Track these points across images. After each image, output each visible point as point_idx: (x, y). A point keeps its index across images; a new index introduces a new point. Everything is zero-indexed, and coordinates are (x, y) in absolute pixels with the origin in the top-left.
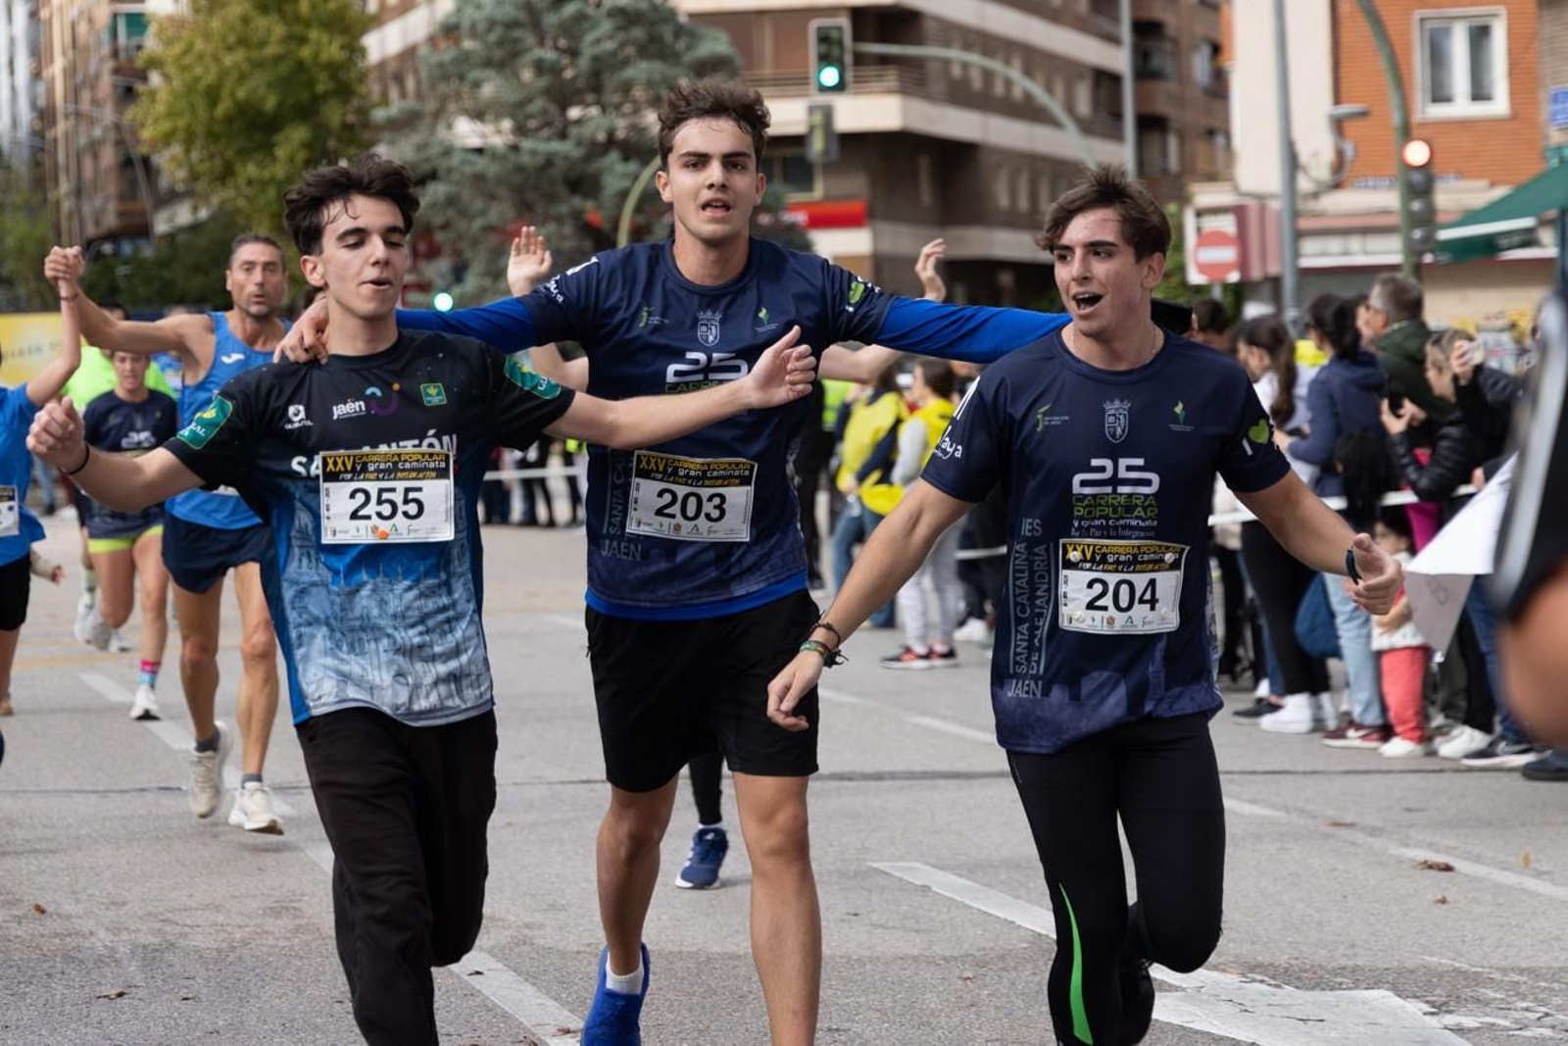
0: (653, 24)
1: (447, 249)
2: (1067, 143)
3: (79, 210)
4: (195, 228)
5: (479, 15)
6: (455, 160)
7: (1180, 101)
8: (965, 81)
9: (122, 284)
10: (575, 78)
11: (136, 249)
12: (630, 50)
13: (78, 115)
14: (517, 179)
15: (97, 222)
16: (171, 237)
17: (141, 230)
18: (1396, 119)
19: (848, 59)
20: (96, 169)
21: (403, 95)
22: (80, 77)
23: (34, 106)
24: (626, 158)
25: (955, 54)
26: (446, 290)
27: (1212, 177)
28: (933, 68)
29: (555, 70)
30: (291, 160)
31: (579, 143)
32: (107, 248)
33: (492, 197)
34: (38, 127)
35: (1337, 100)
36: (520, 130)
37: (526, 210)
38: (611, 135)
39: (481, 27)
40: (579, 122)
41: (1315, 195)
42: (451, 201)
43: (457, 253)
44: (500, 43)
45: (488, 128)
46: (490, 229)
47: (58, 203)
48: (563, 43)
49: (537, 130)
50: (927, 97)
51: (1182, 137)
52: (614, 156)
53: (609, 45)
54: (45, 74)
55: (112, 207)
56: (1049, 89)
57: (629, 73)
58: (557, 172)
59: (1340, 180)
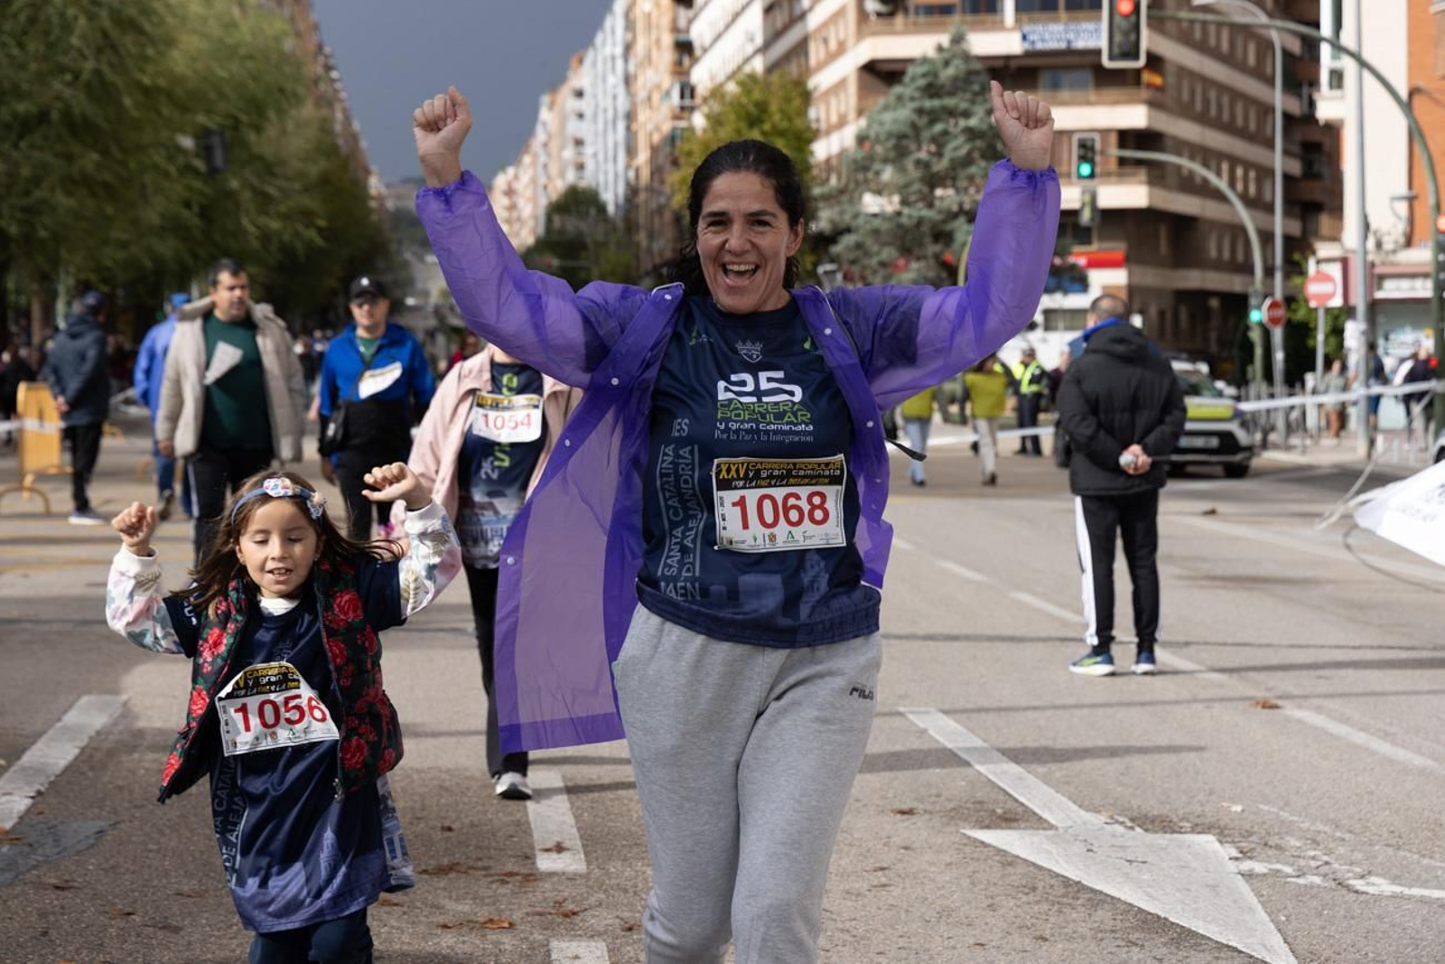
3: (651, 247)
5: (881, 130)
6: (860, 221)
8: (1190, 180)
10: (940, 171)
12: (976, 155)
14: (899, 233)
18: (1431, 200)
19: (1098, 158)
21: (839, 178)
23: (628, 184)
25: (1185, 163)
27: (1335, 238)
28: (1169, 168)
29: (927, 166)
31: (940, 211)
33: (885, 244)
34: (629, 197)
36: (904, 202)
37: (907, 251)
38: (961, 205)
39: (882, 137)
40: (941, 198)
41: (1394, 252)
42: (859, 246)
44: (895, 147)
45: (884, 201)
46: (883, 264)
47: (638, 245)
48: (933, 148)
49: (915, 202)
50: (1166, 187)
51: (1331, 215)
52: (961, 220)
53: (963, 151)
54: (635, 163)
55: (670, 246)
57: (973, 170)
58: (925, 228)
59: (1409, 242)
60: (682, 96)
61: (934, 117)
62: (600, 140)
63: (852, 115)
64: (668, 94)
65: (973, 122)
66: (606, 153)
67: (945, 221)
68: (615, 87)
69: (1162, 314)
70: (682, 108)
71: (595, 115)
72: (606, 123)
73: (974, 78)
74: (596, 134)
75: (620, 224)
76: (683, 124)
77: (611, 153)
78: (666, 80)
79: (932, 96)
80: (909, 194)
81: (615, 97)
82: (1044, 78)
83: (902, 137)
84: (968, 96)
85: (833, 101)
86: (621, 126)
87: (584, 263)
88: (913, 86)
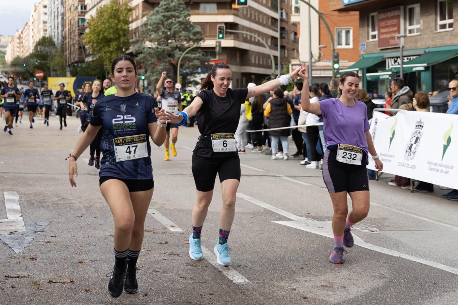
0: (186, 24)
1: (143, 67)
2: (267, 51)
3: (70, 57)
4: (93, 61)
5: (151, 21)
6: (145, 50)
7: (288, 43)
8: (247, 38)
9: (78, 72)
10: (170, 34)
11: (82, 65)
12: (181, 29)
13: (71, 38)
14: (157, 53)
15: (74, 60)
16: (88, 63)
17: (83, 61)
18: (332, 48)
19: (224, 32)
20: (74, 49)
21: (136, 36)
22: (71, 31)
23: (62, 36)
24: (180, 51)
25: (245, 32)
26: (143, 75)
27: (294, 58)
28: (240, 35)
29: (166, 33)
30: (113, 48)
31: (171, 47)
32: (76, 65)
33: (153, 57)
34: (63, 40)
35: (320, 44)
36: (159, 44)
37: (160, 60)
38: (177, 46)
39: (152, 24)
40: (170, 43)
41: (315, 62)
42: (144, 58)
43: (145, 68)
44: (156, 27)
45: (153, 44)
46: (152, 64)
47: (66, 55)
48: (168, 28)
49: (162, 44)
50: (239, 41)
51: (288, 50)
52: (177, 50)
53: (177, 29)
54: (65, 30)
55: (77, 56)
56: (263, 39)
57: (181, 34)
58: (166, 52)
59: (319, 60)
60: (82, 9)
61: (168, 18)
62: (53, 23)
63: (140, 16)
64: (77, 8)
65: (180, 19)
66: (54, 25)
67: (172, 51)
68: (58, 4)
69: (238, 80)
70: (82, 12)
71: (51, 13)
72: (54, 16)
73: (181, 6)
74: (51, 20)
75: (60, 49)
76: (82, 17)
77: (56, 27)
78: (76, 4)
79: (168, 11)
80: (160, 42)
81: (58, 8)
82: (202, 6)
83: (159, 24)
84: (179, 12)
85: (134, 12)
86: (60, 17)
87: (48, 62)
88: (162, 8)
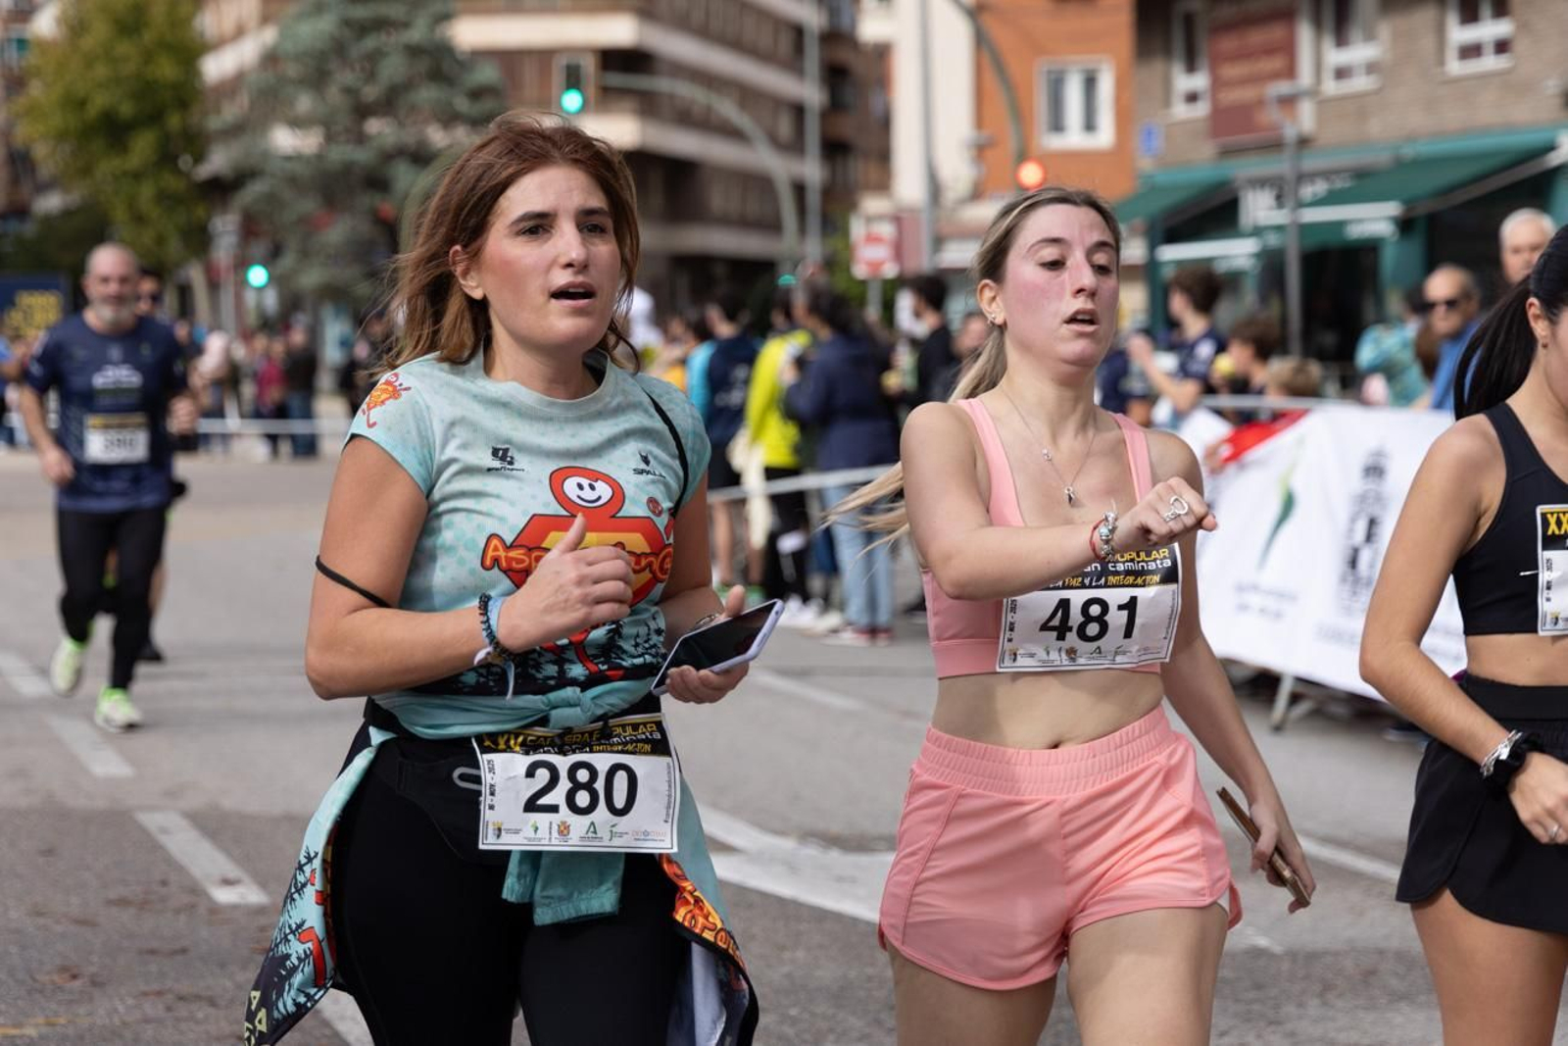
0: (435, 57)
5: (297, 46)
7: (859, 129)
8: (689, 109)
10: (372, 99)
12: (418, 76)
14: (323, 180)
24: (411, 164)
29: (356, 91)
30: (143, 159)
31: (374, 152)
33: (304, 194)
35: (979, 127)
36: (330, 138)
37: (331, 201)
38: (402, 143)
39: (298, 56)
40: (379, 134)
43: (274, 237)
44: (314, 67)
45: (301, 137)
46: (302, 221)
49: (343, 140)
52: (404, 162)
57: (419, 95)
58: (356, 175)
59: (977, 194)
61: (363, 29)
63: (253, 23)
65: (416, 34)
67: (381, 164)
70: (17, 10)
76: (16, 31)
80: (333, 129)
